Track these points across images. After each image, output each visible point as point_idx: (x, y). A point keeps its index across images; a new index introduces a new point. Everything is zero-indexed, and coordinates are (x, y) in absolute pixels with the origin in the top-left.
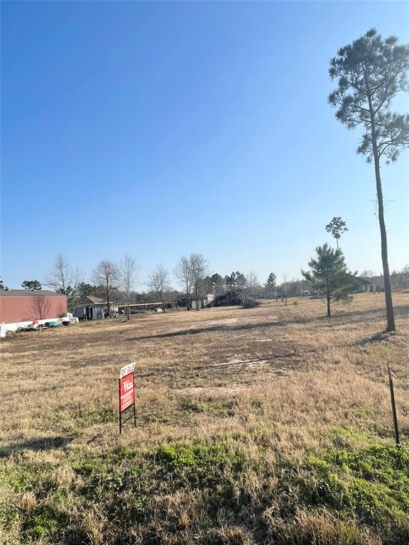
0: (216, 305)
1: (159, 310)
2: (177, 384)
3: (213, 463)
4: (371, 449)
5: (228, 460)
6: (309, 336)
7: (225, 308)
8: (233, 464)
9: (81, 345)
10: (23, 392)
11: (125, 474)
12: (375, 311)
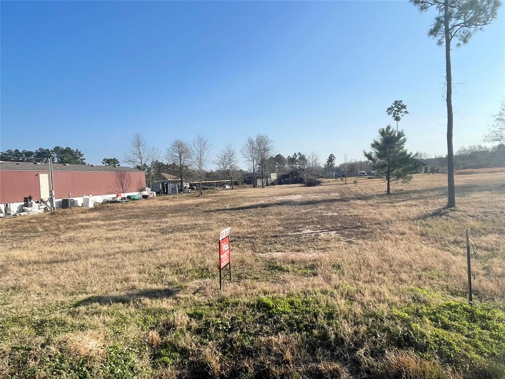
0: (280, 183)
1: (227, 187)
2: (260, 249)
3: (308, 312)
4: (447, 305)
5: (320, 310)
6: (373, 211)
7: (289, 185)
8: (325, 314)
9: (164, 215)
10: (124, 253)
11: (232, 319)
12: (433, 190)
